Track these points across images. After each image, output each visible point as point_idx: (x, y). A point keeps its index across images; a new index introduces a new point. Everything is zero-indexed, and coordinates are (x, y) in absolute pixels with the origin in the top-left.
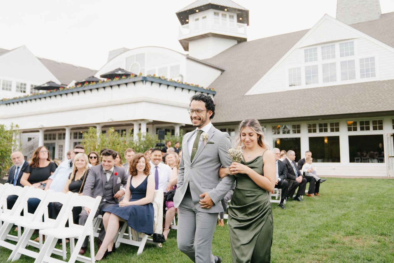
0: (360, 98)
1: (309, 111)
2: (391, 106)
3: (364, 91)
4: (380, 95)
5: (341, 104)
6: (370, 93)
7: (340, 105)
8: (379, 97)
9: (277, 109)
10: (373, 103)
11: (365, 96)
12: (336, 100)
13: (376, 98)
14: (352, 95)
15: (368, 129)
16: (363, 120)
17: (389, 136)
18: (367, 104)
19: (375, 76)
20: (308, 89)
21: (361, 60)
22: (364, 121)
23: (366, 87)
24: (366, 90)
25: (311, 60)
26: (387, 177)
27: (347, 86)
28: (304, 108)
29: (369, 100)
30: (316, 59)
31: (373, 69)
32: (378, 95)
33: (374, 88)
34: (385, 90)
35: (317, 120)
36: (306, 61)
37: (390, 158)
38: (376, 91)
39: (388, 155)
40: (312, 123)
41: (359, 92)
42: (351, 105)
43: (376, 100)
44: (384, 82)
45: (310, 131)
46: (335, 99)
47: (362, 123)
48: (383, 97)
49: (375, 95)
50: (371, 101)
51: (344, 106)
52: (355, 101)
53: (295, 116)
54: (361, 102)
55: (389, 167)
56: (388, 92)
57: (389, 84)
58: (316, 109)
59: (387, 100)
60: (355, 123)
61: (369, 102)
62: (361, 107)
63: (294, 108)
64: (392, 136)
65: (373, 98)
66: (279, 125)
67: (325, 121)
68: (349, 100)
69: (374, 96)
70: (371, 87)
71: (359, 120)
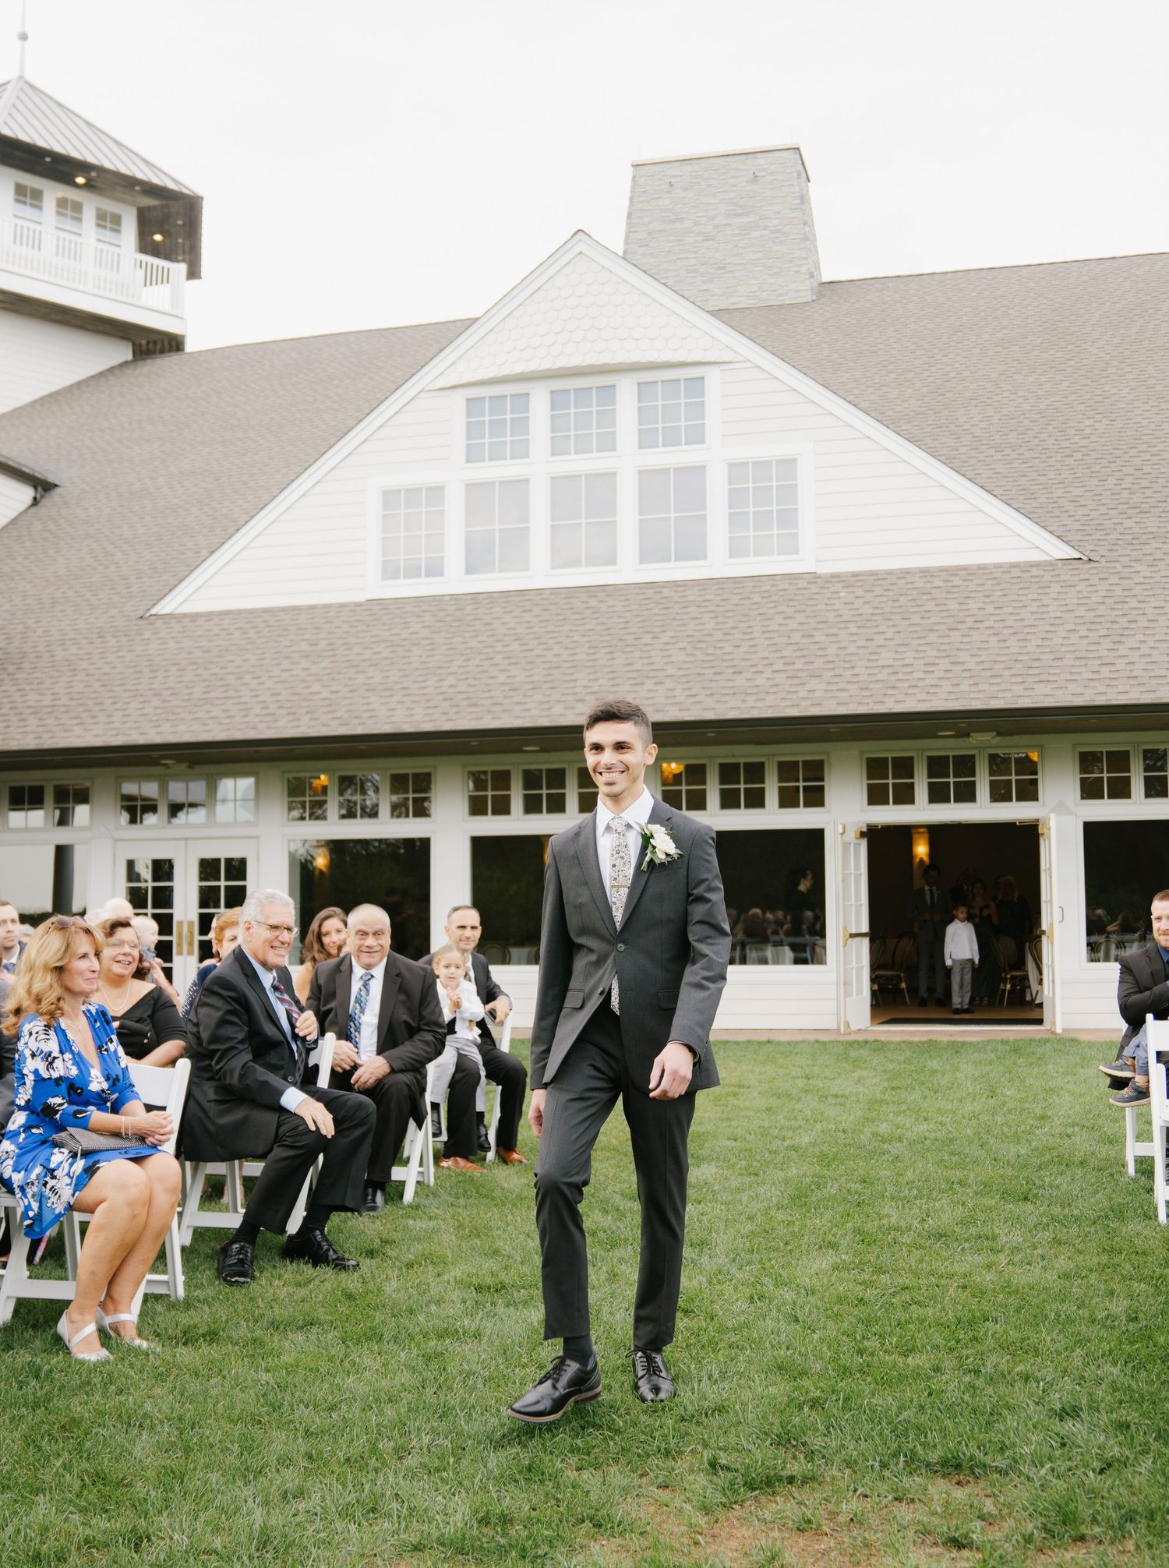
0: (726, 650)
1: (475, 705)
2: (867, 693)
3: (746, 619)
4: (816, 639)
5: (634, 675)
6: (770, 628)
7: (629, 678)
8: (812, 647)
9: (316, 688)
10: (783, 675)
11: (751, 643)
12: (611, 653)
13: (799, 654)
14: (689, 633)
15: (756, 800)
16: (734, 756)
17: (852, 835)
18: (760, 680)
19: (795, 551)
20: (475, 596)
21: (736, 469)
22: (742, 761)
23: (756, 598)
24: (755, 613)
25: (497, 455)
26: (838, 1030)
27: (666, 592)
28: (451, 686)
29: (765, 662)
30: (522, 451)
31: (788, 518)
32: (808, 640)
33: (791, 603)
34: (839, 619)
35: (519, 750)
36: (472, 455)
37: (850, 940)
38: (800, 618)
39: (845, 928)
40: (490, 763)
41: (720, 620)
42: (684, 679)
43: (799, 665)
44: (834, 580)
45: (477, 807)
46: (607, 650)
47: (728, 773)
48: (832, 650)
49: (796, 637)
50: (775, 667)
51: (649, 684)
52: (704, 661)
53: (407, 728)
54: (732, 670)
55: (845, 984)
56: (853, 628)
57: (859, 592)
58: (512, 693)
59: (848, 665)
60: (696, 773)
61: (768, 674)
62: (730, 691)
63: (404, 688)
64: (863, 834)
65: (784, 653)
66: (324, 771)
67: (553, 756)
68: (673, 659)
69: (792, 641)
70: (775, 598)
71: (714, 757)
